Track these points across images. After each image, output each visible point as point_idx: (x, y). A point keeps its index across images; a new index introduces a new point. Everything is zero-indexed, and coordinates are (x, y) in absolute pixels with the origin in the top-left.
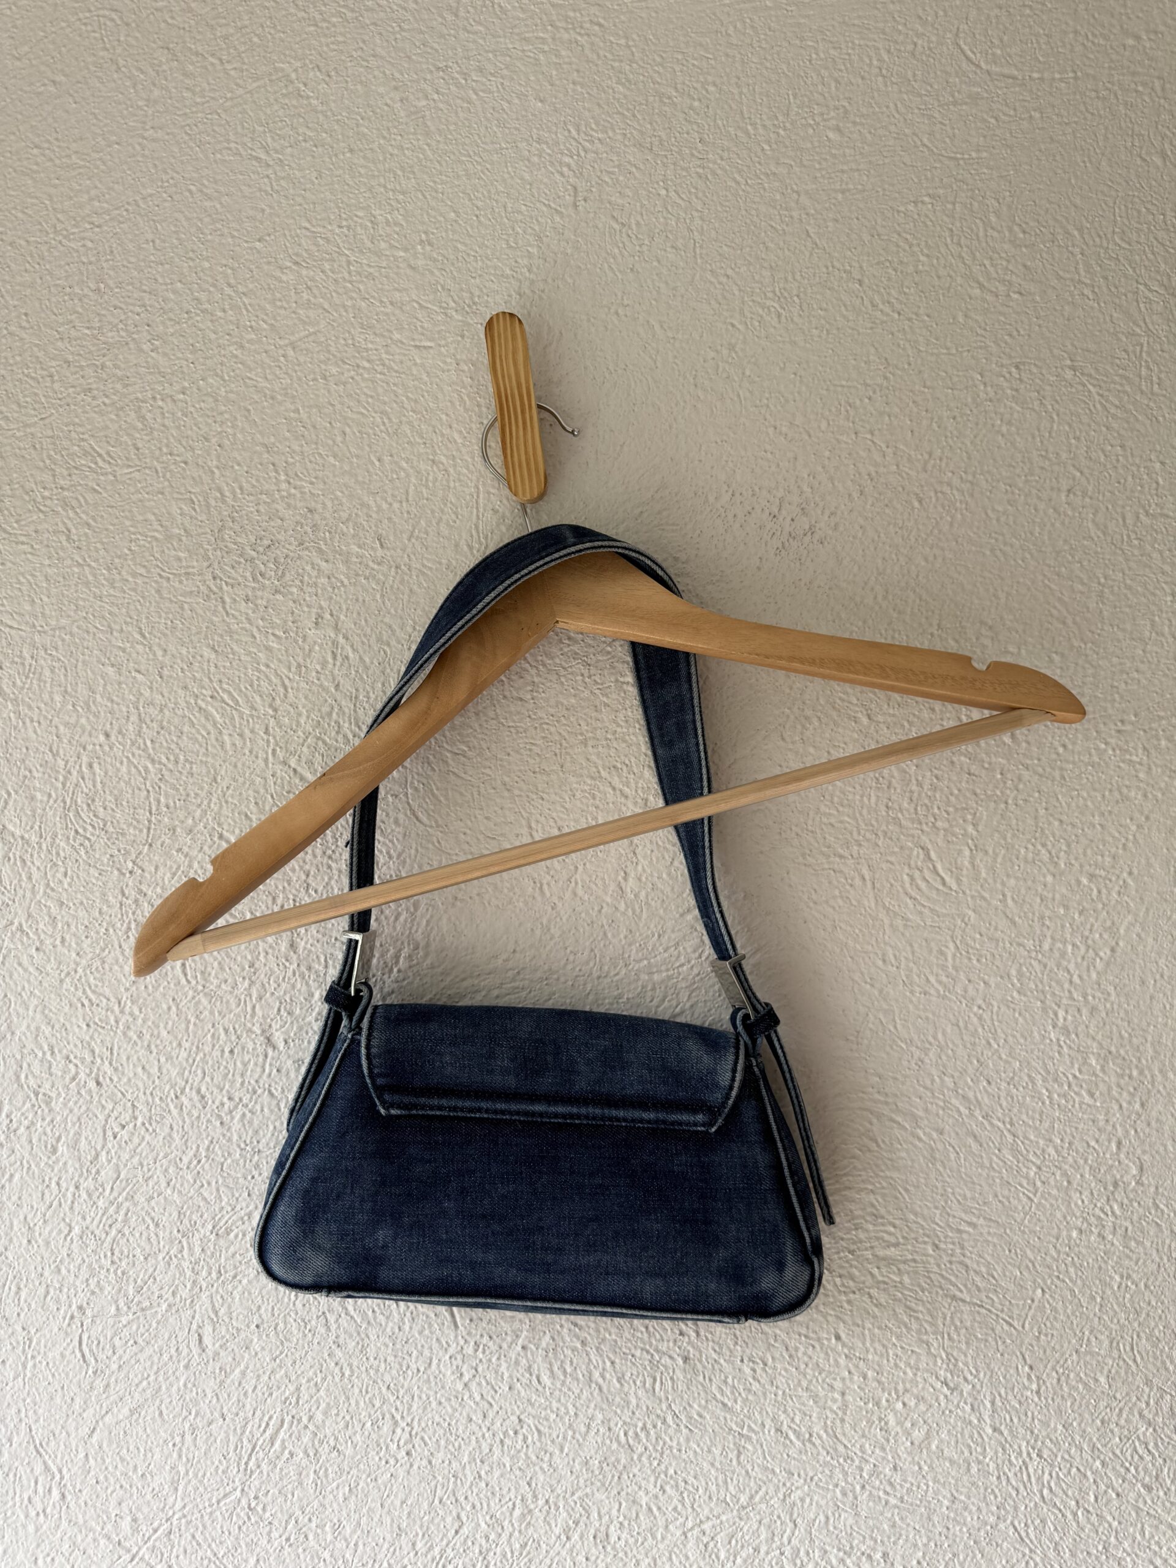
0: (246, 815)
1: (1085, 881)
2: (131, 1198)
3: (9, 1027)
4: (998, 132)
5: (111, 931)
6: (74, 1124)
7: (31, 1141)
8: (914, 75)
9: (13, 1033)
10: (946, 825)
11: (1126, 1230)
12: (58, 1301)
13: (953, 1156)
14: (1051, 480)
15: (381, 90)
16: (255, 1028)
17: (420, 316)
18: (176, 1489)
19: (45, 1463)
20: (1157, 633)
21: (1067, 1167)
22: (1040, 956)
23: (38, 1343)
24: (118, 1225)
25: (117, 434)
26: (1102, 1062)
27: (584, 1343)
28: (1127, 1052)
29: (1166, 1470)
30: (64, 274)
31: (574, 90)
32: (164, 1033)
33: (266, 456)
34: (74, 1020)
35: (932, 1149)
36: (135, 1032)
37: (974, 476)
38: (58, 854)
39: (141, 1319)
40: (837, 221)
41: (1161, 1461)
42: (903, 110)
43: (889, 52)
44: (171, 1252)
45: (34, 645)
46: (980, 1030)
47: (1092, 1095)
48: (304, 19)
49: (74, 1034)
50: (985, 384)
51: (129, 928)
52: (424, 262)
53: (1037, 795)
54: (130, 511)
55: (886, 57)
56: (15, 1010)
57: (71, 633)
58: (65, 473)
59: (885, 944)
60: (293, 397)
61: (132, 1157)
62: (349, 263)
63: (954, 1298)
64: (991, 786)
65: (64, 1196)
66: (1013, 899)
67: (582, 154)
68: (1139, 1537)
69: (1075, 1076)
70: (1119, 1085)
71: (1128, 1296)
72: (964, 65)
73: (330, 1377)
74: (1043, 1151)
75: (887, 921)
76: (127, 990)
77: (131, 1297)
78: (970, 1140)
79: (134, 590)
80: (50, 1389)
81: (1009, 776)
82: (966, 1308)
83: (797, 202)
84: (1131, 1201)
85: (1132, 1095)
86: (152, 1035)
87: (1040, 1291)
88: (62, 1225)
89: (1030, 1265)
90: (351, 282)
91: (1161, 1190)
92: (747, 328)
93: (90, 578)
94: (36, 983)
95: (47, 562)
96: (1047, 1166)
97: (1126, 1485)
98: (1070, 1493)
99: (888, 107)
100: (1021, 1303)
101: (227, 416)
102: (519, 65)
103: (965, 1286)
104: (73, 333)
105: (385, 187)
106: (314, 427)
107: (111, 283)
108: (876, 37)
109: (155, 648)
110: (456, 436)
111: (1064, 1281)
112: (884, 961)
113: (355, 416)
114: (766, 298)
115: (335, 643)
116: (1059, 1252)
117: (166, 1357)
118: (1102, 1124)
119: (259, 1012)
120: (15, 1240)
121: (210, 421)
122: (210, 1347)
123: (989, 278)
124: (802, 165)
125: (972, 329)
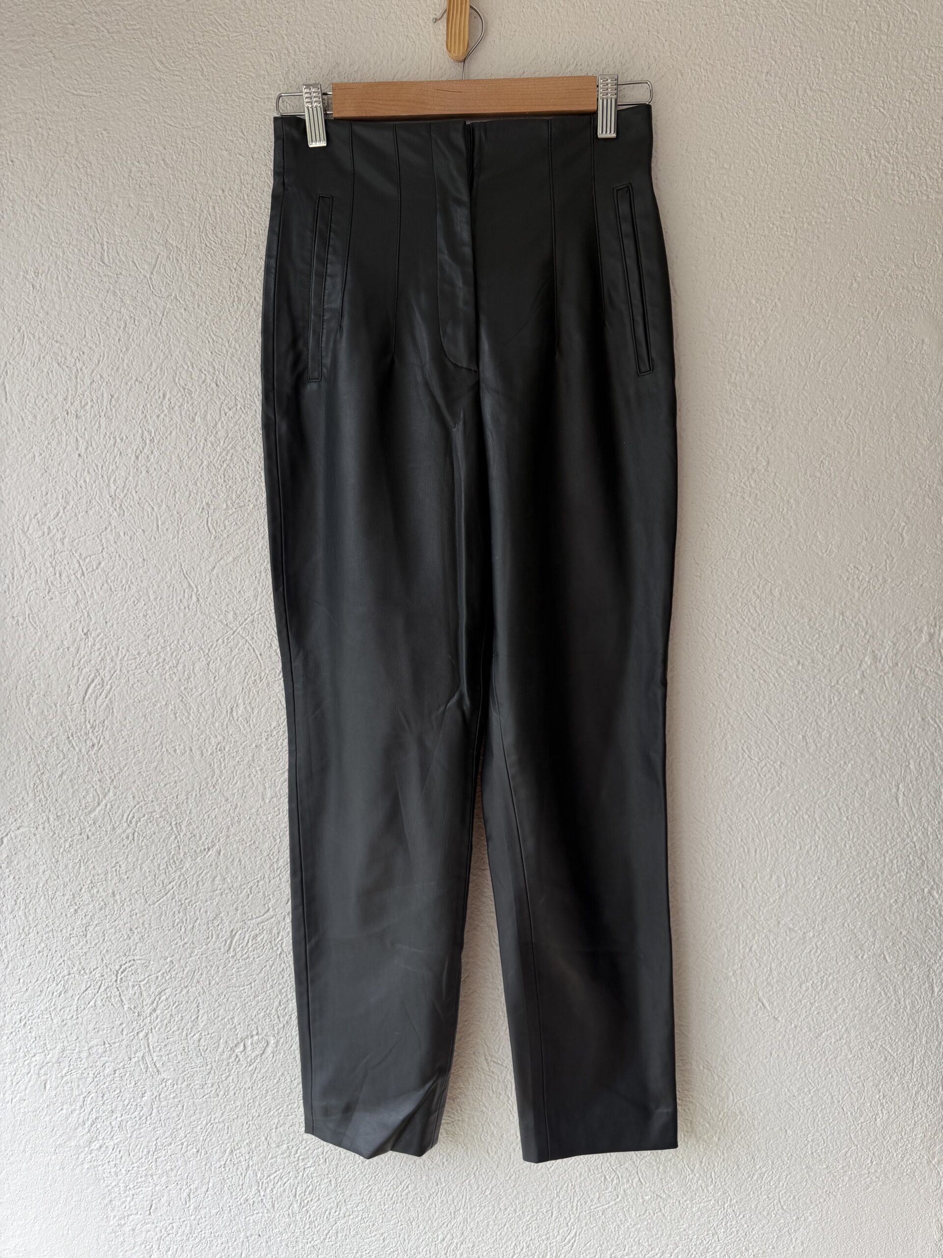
1: (754, 302)
2: (234, 447)
3: (169, 352)
5: (224, 301)
6: (204, 407)
7: (181, 414)
9: (172, 355)
11: (757, 495)
12: (196, 500)
14: (758, 66)
18: (257, 600)
19: (189, 582)
20: (809, 161)
22: (725, 343)
23: (185, 521)
24: (227, 462)
25: (230, 12)
26: (753, 403)
28: (767, 399)
29: (764, 622)
33: (313, 29)
34: (204, 350)
37: (714, 61)
38: (196, 257)
39: (240, 512)
41: (762, 617)
45: (183, 136)
47: (746, 421)
49: (204, 357)
50: (725, 5)
51: (234, 301)
53: (732, 251)
54: (237, 59)
56: (173, 342)
58: (201, 34)
61: (235, 426)
65: (199, 444)
68: (746, 654)
69: (737, 410)
70: (761, 417)
71: (754, 530)
74: (716, 451)
76: (233, 335)
77: (234, 500)
79: (239, 106)
80: (191, 545)
81: (718, 240)
84: (761, 480)
85: (768, 422)
86: (246, 360)
88: (198, 460)
91: (777, 475)
93: (215, 98)
94: (184, 328)
95: (190, 87)
97: (742, 627)
98: (712, 630)
106: (341, 13)
109: (250, 141)
110: (421, 22)
117: (252, 532)
118: (749, 437)
120: (173, 466)
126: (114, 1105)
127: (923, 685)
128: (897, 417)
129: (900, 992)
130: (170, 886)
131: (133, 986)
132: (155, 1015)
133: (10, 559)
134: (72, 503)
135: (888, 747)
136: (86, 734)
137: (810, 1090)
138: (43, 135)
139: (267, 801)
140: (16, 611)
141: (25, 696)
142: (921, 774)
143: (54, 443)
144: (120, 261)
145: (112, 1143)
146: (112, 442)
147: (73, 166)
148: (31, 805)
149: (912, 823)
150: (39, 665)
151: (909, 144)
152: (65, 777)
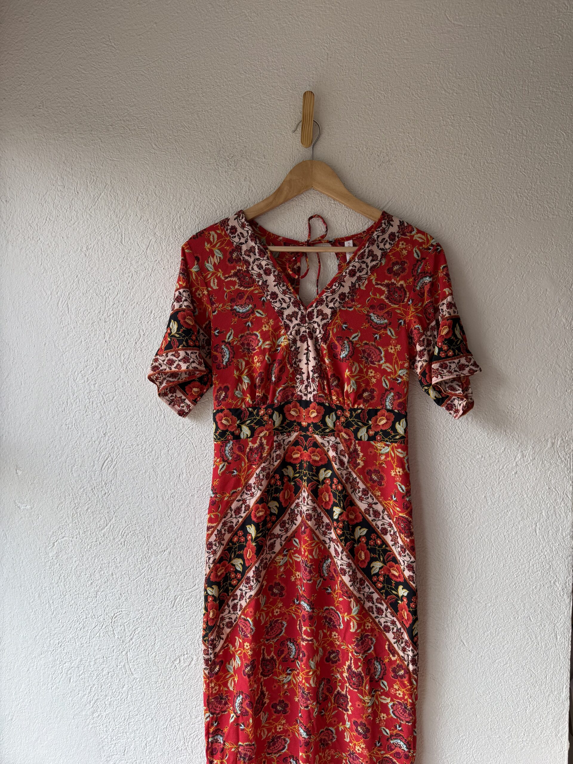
4: (455, 43)
8: (431, 23)
14: (460, 151)
15: (273, 20)
17: (280, 91)
19: (159, 408)
20: (486, 198)
25: (192, 121)
30: (178, 72)
31: (329, 23)
33: (233, 130)
37: (437, 148)
40: (404, 68)
42: (427, 34)
45: (165, 181)
50: (443, 121)
52: (282, 74)
54: (194, 144)
55: (423, 17)
58: (176, 132)
60: (242, 113)
67: (331, 43)
68: (454, 452)
72: (447, 21)
79: (194, 167)
83: (393, 62)
90: (261, 79)
92: (375, 100)
93: (182, 163)
95: (170, 157)
97: (452, 437)
98: (436, 438)
99: (422, 33)
101: (223, 117)
102: (314, 14)
104: (180, 90)
105: (272, 50)
106: (248, 122)
107: (191, 75)
108: (421, 11)
109: (199, 185)
110: (288, 126)
113: (259, 120)
114: (381, 91)
115: (249, 186)
121: (218, 119)
123: (448, 88)
124: (395, 50)
125: (441, 104)
126: (107, 692)
127: (549, 469)
128: (533, 329)
129: (539, 638)
130: (143, 571)
131: (121, 626)
132: (131, 642)
133: (66, 394)
134: (100, 366)
135: (530, 502)
136: (102, 487)
137: (489, 693)
138: (94, 180)
139: (197, 525)
140: (68, 421)
141: (70, 467)
142: (549, 518)
143: (92, 335)
144: (131, 243)
145: (105, 714)
146: (123, 335)
147: (109, 195)
148: (70, 525)
149: (544, 545)
150: (79, 450)
151: (538, 190)
152: (89, 510)
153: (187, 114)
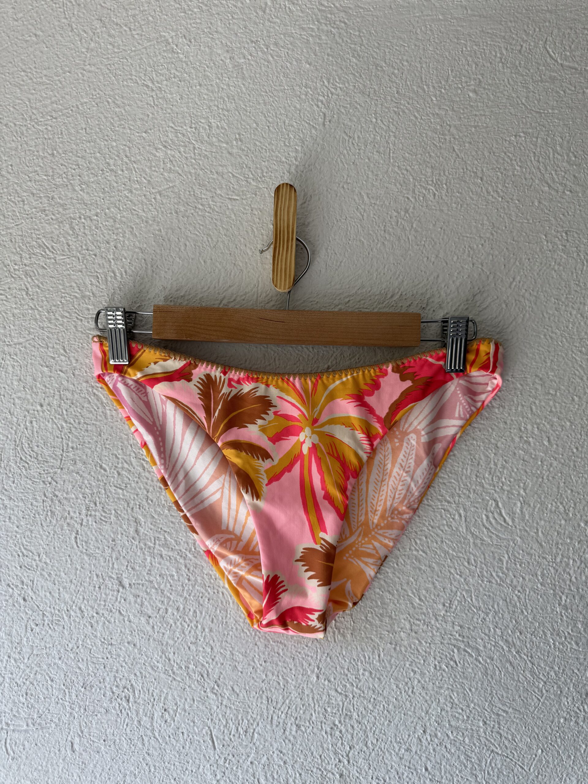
0: (116, 456)
2: (38, 665)
4: (565, 99)
5: (37, 516)
8: (520, 63)
10: (509, 488)
13: (497, 673)
15: (219, 52)
16: (113, 576)
17: (232, 181)
21: (560, 683)
22: (555, 565)
24: (31, 680)
25: (58, 236)
26: (584, 626)
27: (285, 763)
30: (34, 144)
31: (328, 59)
32: (63, 574)
33: (140, 254)
34: (13, 564)
35: (486, 669)
36: (47, 572)
37: (537, 293)
38: (10, 470)
39: (40, 731)
40: (470, 143)
42: (512, 83)
43: (507, 49)
44: (60, 697)
46: (518, 604)
47: (577, 644)
48: (178, 8)
49: (13, 571)
50: (547, 242)
51: (47, 515)
52: (237, 151)
53: (560, 475)
54: (63, 281)
55: (504, 52)
57: (25, 347)
58: (28, 256)
59: (470, 553)
60: (158, 222)
61: (41, 642)
62: (194, 148)
63: (492, 751)
64: (535, 469)
66: (542, 532)
67: (330, 95)
69: (569, 633)
72: (548, 60)
73: (143, 771)
74: (548, 673)
75: (472, 541)
76: (44, 549)
77: (35, 719)
78: (508, 665)
79: (62, 325)
81: (545, 463)
82: (499, 758)
83: (449, 131)
86: (56, 575)
87: (540, 751)
89: (536, 736)
90: (195, 159)
92: (416, 200)
93: (38, 317)
95: (14, 306)
96: (550, 682)
99: (504, 81)
100: (529, 757)
101: (120, 230)
102: (297, 42)
103: (499, 745)
104: (37, 177)
105: (218, 107)
106: (169, 240)
107: (60, 151)
108: (500, 40)
109: (72, 359)
110: (248, 251)
111: (554, 746)
112: (468, 563)
113: (192, 236)
114: (428, 184)
116: (552, 730)
117: (52, 754)
119: (115, 566)
121: (110, 233)
122: (77, 749)
123: (554, 181)
124: (453, 110)
125: (542, 210)
153: (49, 224)
